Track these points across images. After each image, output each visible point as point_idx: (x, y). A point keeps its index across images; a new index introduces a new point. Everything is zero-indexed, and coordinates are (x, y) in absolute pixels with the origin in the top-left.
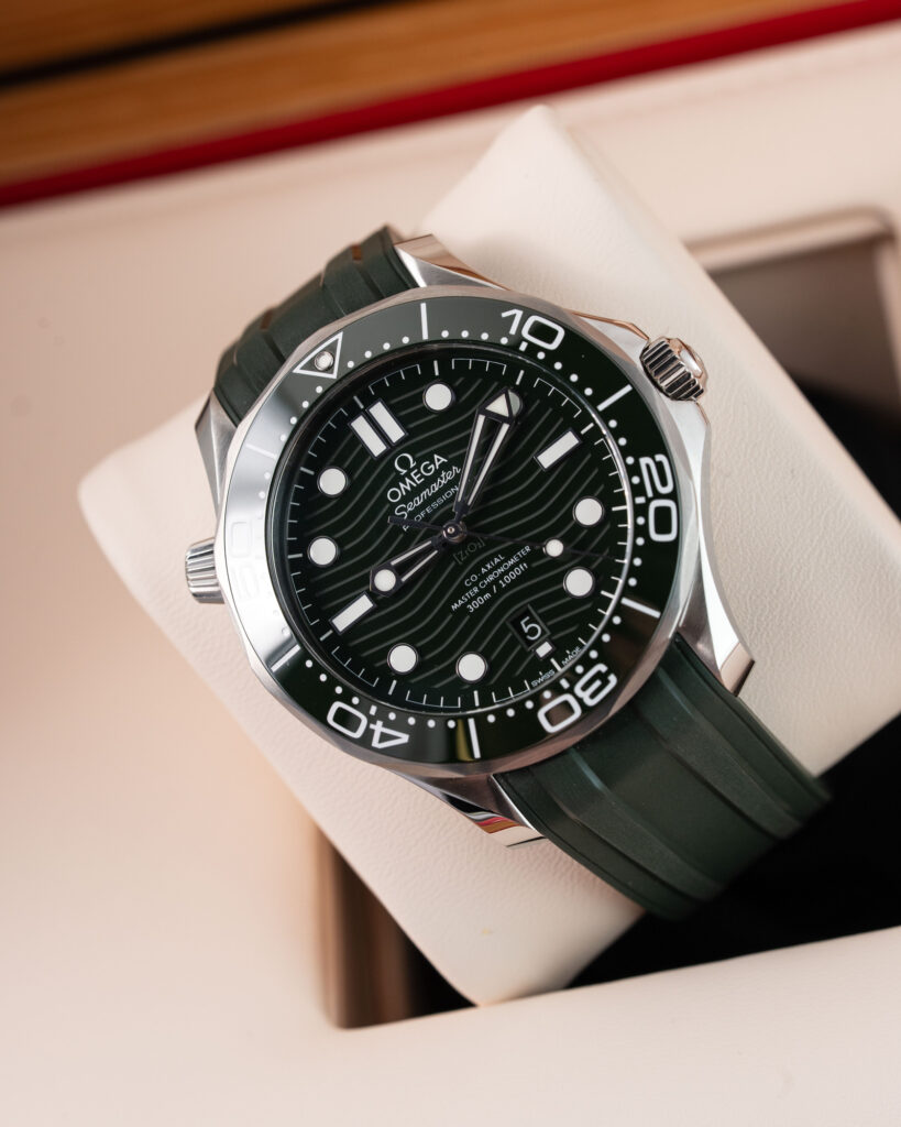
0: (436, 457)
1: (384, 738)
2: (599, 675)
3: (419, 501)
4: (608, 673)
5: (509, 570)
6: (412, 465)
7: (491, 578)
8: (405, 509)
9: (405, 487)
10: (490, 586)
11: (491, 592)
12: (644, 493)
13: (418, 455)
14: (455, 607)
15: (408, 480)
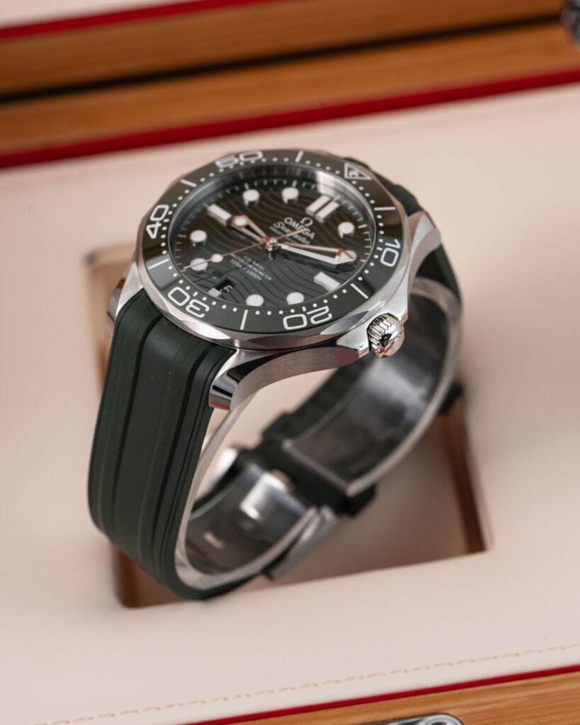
0: (313, 234)
1: (153, 230)
2: (203, 309)
3: (287, 231)
4: (205, 312)
5: (257, 273)
6: (307, 225)
7: (250, 266)
8: (281, 226)
9: (294, 224)
10: (247, 267)
11: (243, 268)
12: (308, 310)
13: (313, 227)
15: (298, 225)
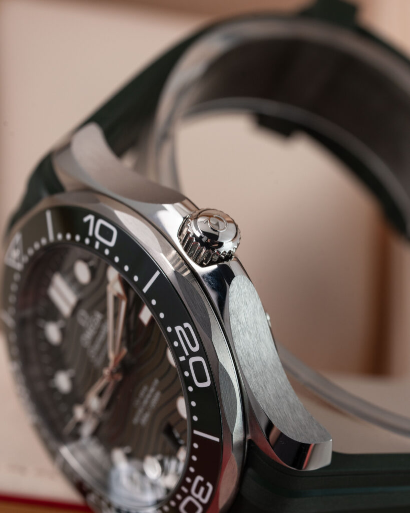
4: (204, 481)
12: (183, 354)
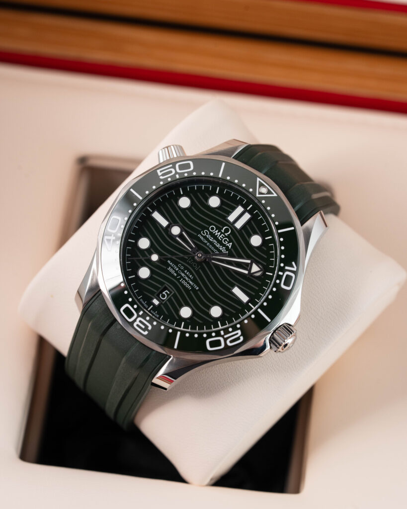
0: (231, 244)
3: (211, 239)
5: (188, 282)
6: (226, 234)
7: (183, 275)
8: (207, 234)
9: (217, 233)
10: (180, 275)
11: (177, 276)
12: (225, 334)
13: (231, 236)
14: (169, 262)
15: (219, 233)
